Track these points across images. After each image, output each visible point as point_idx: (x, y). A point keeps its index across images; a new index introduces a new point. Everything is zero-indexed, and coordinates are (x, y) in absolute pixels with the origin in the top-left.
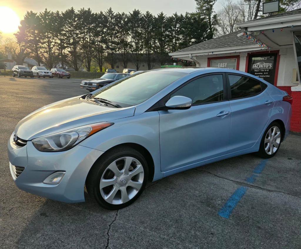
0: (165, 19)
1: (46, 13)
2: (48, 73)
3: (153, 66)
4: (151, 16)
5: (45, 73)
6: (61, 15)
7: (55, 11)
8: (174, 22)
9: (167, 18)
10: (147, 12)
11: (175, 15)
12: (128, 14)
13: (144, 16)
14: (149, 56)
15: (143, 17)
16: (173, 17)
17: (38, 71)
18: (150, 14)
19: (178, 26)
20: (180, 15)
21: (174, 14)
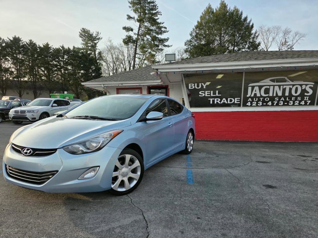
0: (51, 50)
3: (40, 94)
4: (35, 44)
8: (61, 53)
9: (53, 48)
10: (30, 40)
11: (62, 48)
12: (6, 39)
13: (27, 44)
14: (35, 84)
15: (25, 45)
16: (60, 48)
18: (33, 42)
19: (66, 57)
20: (67, 48)
21: (61, 46)
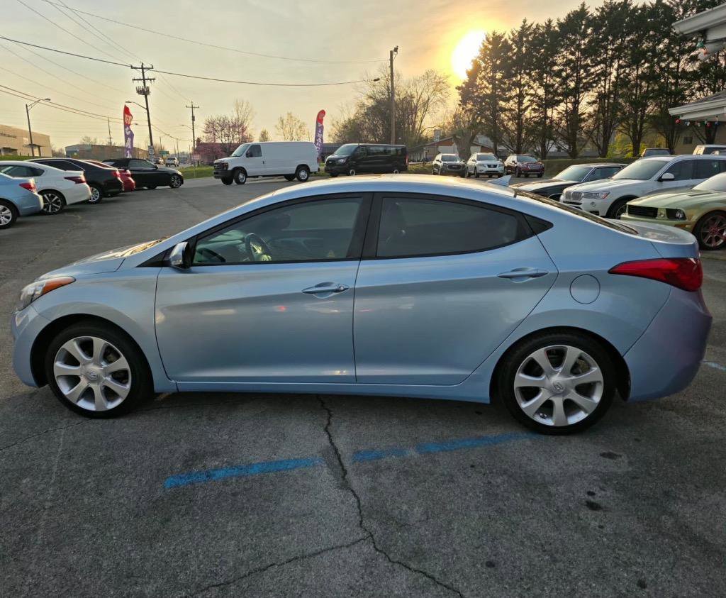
1: (524, 31)
2: (495, 166)
5: (489, 166)
6: (557, 29)
7: (542, 22)
17: (478, 162)
